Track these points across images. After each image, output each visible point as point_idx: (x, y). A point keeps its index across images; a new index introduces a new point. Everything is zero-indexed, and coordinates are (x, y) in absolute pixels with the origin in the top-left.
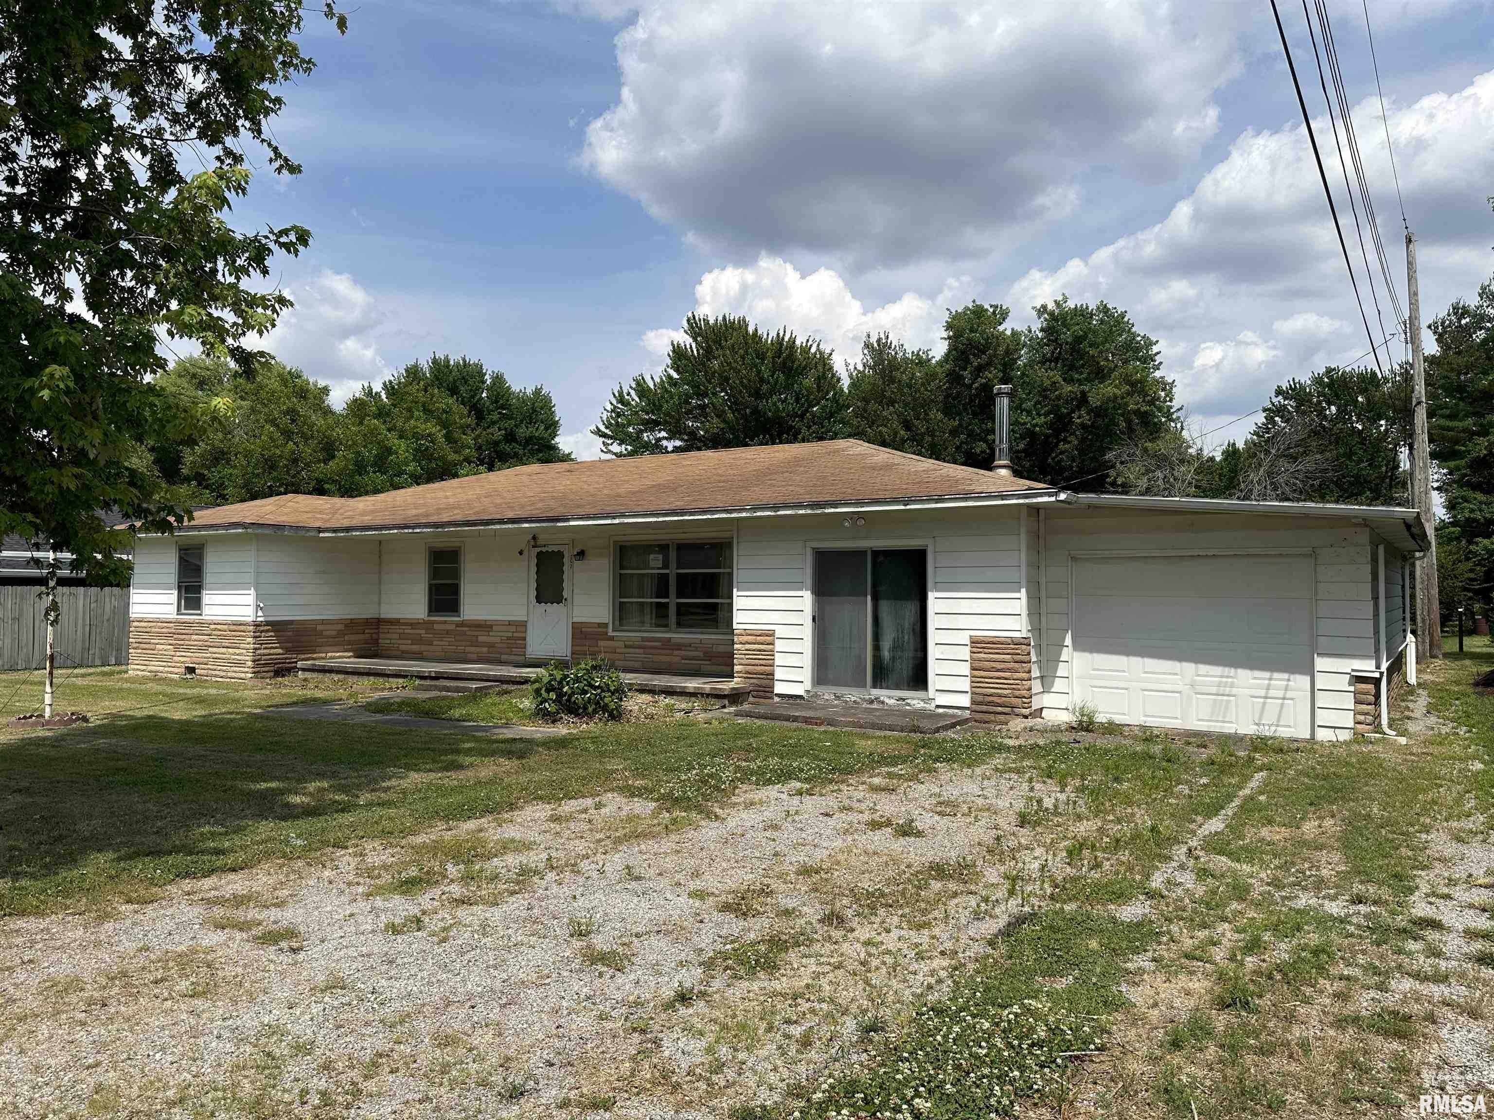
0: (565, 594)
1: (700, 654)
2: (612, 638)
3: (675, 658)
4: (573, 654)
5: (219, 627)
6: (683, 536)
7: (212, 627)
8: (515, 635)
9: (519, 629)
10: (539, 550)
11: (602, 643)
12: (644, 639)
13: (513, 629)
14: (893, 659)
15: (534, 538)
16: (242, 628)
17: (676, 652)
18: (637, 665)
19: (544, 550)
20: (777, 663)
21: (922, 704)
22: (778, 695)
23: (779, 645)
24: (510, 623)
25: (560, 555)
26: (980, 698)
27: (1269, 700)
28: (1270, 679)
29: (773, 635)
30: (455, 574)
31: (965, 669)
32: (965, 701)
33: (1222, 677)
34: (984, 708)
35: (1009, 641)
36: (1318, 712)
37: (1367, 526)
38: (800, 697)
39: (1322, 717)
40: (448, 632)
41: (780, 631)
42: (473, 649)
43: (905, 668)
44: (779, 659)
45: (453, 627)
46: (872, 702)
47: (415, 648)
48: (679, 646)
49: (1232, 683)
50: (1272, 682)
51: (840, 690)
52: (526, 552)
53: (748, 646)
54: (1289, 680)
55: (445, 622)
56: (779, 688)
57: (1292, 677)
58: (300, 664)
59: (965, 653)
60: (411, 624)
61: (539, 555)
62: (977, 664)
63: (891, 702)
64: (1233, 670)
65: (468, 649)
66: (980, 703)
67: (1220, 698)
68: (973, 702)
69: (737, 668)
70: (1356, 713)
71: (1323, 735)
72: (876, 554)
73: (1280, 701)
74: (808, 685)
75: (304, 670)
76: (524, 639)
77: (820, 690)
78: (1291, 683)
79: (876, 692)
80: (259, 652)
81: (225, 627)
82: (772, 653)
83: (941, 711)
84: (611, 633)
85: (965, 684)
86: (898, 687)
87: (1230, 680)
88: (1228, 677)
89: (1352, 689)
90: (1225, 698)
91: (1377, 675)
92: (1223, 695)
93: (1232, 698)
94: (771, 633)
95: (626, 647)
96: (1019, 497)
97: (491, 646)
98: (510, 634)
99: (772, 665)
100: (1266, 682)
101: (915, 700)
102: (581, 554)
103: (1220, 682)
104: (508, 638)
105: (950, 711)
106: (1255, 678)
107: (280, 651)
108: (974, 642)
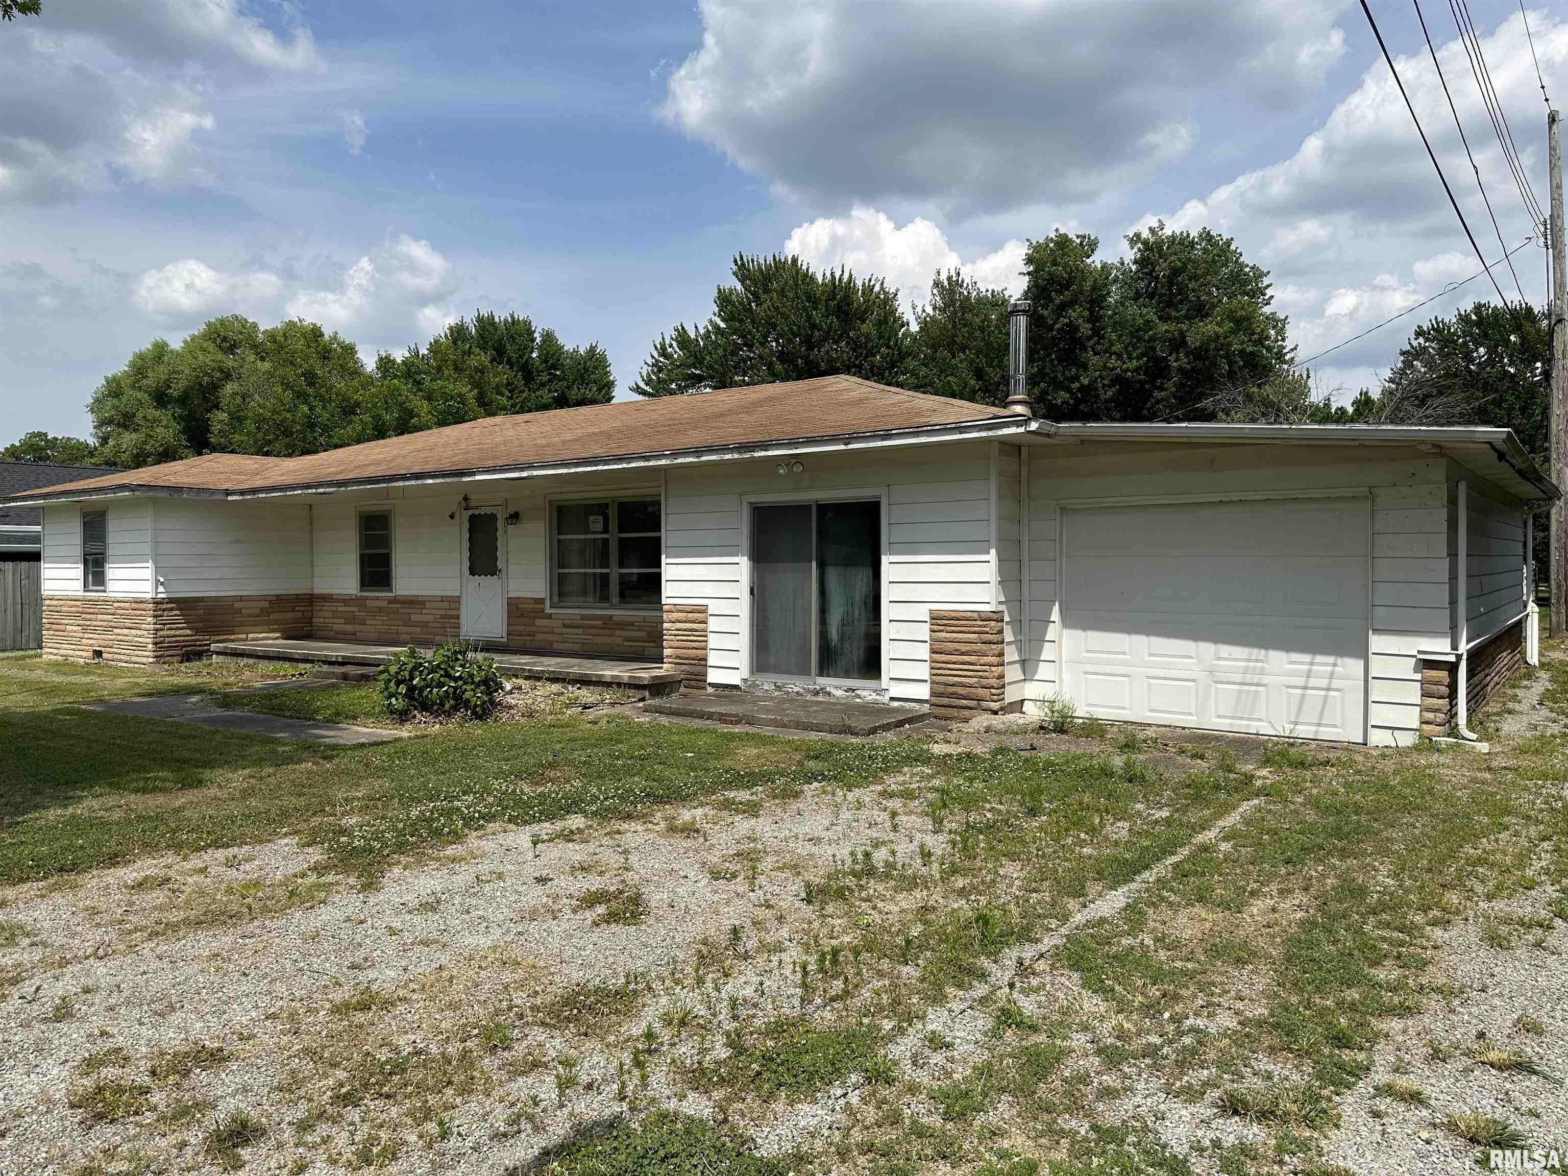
0: (499, 565)
1: (644, 634)
2: (550, 616)
3: (617, 639)
4: (509, 634)
5: (121, 605)
6: (623, 493)
7: (116, 605)
8: (449, 612)
9: (452, 605)
10: (470, 512)
11: (538, 622)
12: (584, 617)
13: (446, 605)
14: (842, 638)
15: (466, 499)
16: (142, 606)
17: (618, 633)
18: (577, 647)
19: (476, 512)
20: (711, 645)
21: (874, 696)
22: (712, 685)
23: (713, 624)
24: (443, 599)
25: (493, 518)
26: (941, 689)
27: (1309, 692)
28: (1312, 664)
29: (705, 611)
30: (385, 541)
31: (924, 652)
32: (923, 692)
33: (1249, 660)
34: (945, 701)
35: (975, 615)
36: (1373, 708)
37: (1443, 456)
38: (736, 687)
39: (1378, 715)
40: (380, 610)
41: (714, 607)
42: (406, 629)
43: (855, 652)
44: (713, 641)
45: (385, 604)
46: (817, 693)
47: (349, 628)
48: (623, 625)
49: (1263, 669)
50: (1315, 668)
51: (781, 679)
52: (457, 516)
53: (678, 625)
54: (1335, 665)
55: (378, 598)
56: (713, 677)
57: (1339, 661)
58: (213, 647)
59: (924, 632)
60: (344, 601)
61: (472, 518)
62: (938, 646)
63: (839, 693)
64: (1263, 652)
65: (401, 629)
66: (941, 695)
67: (1246, 688)
68: (933, 694)
69: (667, 652)
70: (1424, 709)
71: (1378, 738)
72: (823, 509)
73: (1323, 693)
74: (745, 673)
75: (218, 653)
76: (458, 617)
77: (759, 679)
78: (1338, 669)
79: (823, 681)
80: (161, 633)
81: (127, 605)
82: (704, 633)
83: (896, 704)
84: (548, 611)
85: (923, 671)
86: (847, 675)
87: (1260, 664)
88: (1257, 661)
89: (1418, 676)
90: (1253, 688)
91: (1452, 659)
92: (1251, 684)
93: (1261, 689)
94: (703, 610)
95: (565, 626)
96: (981, 428)
97: (424, 625)
98: (443, 612)
99: (705, 649)
100: (1306, 667)
101: (866, 691)
102: (515, 517)
103: (1247, 668)
104: (442, 617)
105: (907, 705)
106: (1292, 663)
107: (189, 632)
108: (935, 618)
